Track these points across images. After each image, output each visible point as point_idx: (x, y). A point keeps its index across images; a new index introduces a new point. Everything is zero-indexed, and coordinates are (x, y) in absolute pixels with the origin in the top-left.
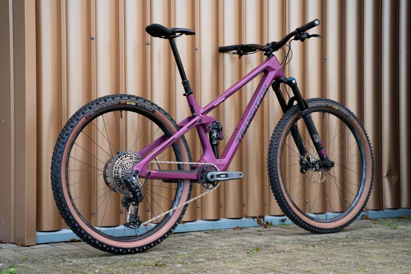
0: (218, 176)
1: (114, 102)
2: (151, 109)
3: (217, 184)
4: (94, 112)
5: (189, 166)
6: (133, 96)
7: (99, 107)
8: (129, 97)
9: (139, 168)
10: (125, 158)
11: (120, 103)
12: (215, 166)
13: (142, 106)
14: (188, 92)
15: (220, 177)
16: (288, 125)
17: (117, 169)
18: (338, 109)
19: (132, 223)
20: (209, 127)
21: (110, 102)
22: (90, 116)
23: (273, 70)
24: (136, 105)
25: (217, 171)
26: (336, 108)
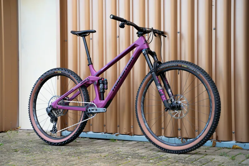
2: (68, 74)
3: (95, 114)
4: (44, 77)
7: (46, 75)
8: (59, 69)
11: (55, 72)
15: (93, 111)
20: (95, 83)
21: (51, 72)
23: (138, 45)
24: (62, 72)
26: (185, 66)
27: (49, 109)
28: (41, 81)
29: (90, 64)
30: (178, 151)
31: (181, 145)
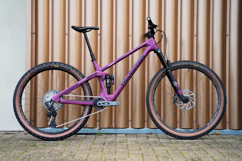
0: (104, 103)
1: (47, 66)
2: (68, 69)
3: (104, 108)
4: (35, 71)
5: (89, 98)
6: (58, 63)
7: (38, 68)
8: (55, 63)
9: (54, 98)
10: (50, 93)
11: (50, 66)
12: (104, 98)
13: (63, 68)
14: (93, 59)
15: (104, 104)
16: (158, 76)
17: (45, 99)
18: (197, 66)
19: (51, 126)
20: (103, 78)
21: (44, 66)
22: (33, 73)
23: (149, 45)
24: (59, 67)
25: (105, 101)
26: (196, 66)
27: (49, 103)
28: (31, 74)
29: (94, 60)
30: (191, 137)
31: (192, 132)
